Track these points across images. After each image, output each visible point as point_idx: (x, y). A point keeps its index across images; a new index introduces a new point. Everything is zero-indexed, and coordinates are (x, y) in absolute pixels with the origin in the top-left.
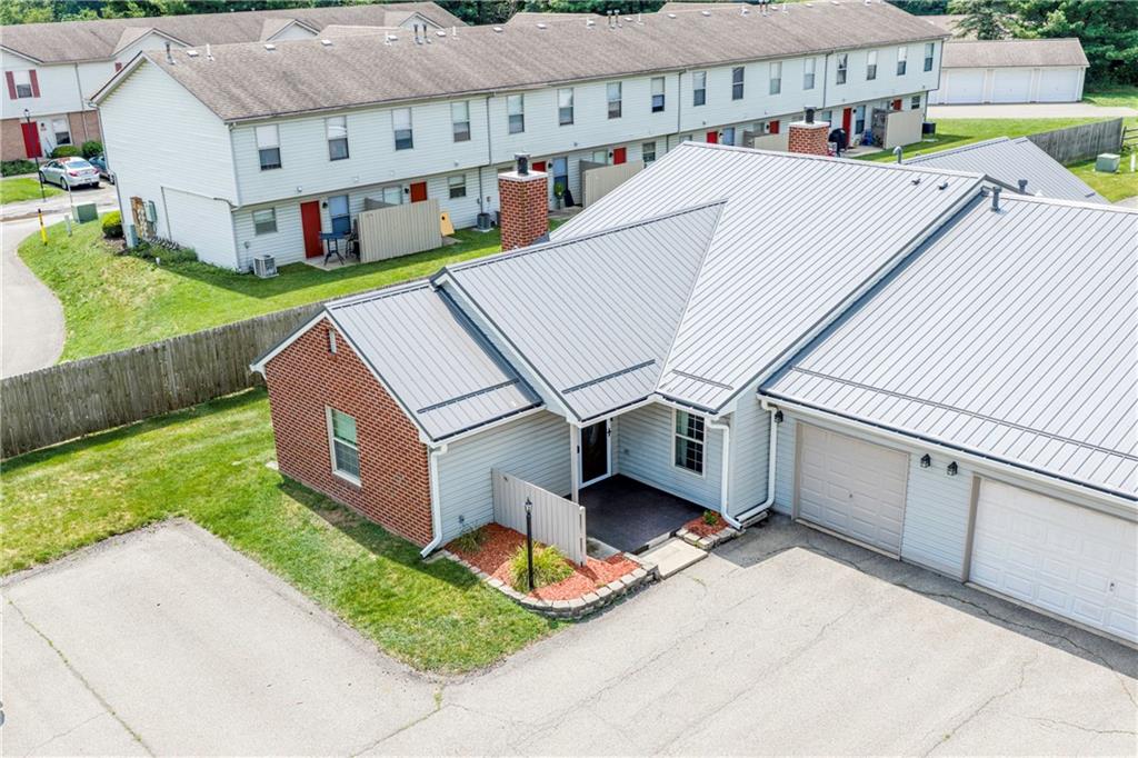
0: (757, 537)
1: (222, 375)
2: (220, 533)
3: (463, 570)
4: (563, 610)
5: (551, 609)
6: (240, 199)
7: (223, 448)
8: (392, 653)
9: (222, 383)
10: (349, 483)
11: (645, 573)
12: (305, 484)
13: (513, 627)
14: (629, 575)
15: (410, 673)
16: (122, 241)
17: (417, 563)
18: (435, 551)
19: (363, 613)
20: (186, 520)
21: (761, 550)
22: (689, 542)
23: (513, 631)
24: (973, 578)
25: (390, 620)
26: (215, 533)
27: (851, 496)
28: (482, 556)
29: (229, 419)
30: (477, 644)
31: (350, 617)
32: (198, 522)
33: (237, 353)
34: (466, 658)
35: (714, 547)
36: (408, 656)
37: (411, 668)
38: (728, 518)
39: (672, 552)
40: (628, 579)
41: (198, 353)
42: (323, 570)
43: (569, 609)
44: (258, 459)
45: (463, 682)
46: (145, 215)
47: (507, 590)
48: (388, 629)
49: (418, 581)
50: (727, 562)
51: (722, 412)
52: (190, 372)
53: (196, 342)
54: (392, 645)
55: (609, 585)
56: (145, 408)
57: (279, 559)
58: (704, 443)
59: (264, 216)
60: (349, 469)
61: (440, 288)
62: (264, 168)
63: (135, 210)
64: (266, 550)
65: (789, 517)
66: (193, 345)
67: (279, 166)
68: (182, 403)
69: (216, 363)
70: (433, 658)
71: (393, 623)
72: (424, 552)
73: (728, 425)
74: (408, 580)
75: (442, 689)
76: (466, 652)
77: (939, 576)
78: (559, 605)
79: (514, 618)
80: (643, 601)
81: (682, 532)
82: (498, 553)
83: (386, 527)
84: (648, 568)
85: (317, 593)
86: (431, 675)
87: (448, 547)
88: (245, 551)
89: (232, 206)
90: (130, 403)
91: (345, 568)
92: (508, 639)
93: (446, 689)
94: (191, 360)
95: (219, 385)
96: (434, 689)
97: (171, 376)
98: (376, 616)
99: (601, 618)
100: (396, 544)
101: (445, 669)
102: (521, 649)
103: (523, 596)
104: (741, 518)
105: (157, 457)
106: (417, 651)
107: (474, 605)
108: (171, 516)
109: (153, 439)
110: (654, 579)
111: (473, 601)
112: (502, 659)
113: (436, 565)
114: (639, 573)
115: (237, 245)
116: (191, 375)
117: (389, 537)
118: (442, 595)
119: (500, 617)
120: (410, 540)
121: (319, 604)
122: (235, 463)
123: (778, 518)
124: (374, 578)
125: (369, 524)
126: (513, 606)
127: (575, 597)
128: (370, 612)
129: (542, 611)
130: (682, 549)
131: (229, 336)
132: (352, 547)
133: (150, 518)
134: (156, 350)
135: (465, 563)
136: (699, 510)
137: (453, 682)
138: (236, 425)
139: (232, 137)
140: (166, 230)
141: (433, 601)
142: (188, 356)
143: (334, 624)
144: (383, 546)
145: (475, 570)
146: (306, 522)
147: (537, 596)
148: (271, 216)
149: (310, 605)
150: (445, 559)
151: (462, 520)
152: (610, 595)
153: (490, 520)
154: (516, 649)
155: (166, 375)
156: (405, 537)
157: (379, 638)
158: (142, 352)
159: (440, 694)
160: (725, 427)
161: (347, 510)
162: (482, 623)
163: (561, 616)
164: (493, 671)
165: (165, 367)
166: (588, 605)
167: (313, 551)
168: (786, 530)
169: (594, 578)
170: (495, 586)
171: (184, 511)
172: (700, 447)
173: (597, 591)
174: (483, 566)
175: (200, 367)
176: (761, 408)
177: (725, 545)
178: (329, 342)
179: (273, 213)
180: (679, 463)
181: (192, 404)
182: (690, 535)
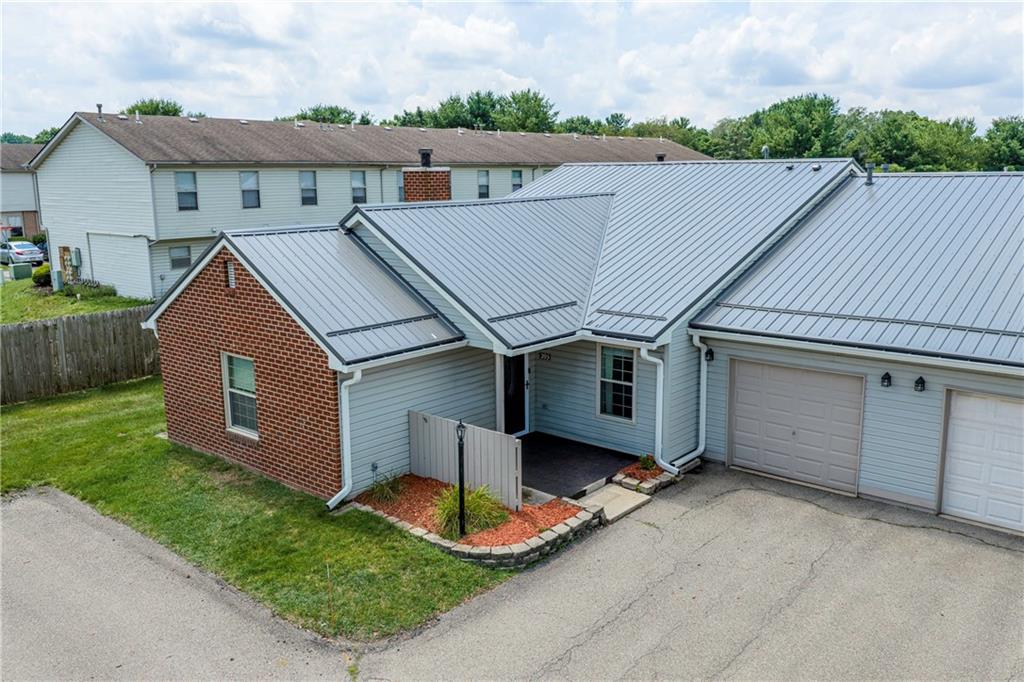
0: (697, 482)
1: (119, 361)
2: (89, 498)
3: (379, 520)
4: (503, 557)
5: (490, 556)
6: (157, 234)
7: (110, 424)
8: (291, 617)
9: (119, 368)
10: (244, 437)
11: (592, 515)
12: (196, 448)
13: (445, 579)
14: (573, 518)
15: (315, 642)
16: (48, 288)
17: (323, 514)
18: (343, 503)
19: (255, 573)
20: (52, 489)
21: (706, 494)
22: (628, 487)
23: (445, 584)
24: (947, 509)
25: (289, 579)
26: (83, 499)
27: (794, 433)
28: (400, 504)
29: (122, 400)
30: (401, 601)
31: (237, 578)
32: (64, 490)
33: (136, 339)
34: (389, 618)
35: (655, 492)
36: (311, 620)
37: (315, 635)
38: (663, 463)
39: (611, 498)
40: (574, 522)
41: (93, 335)
42: (208, 530)
43: (511, 556)
44: (147, 430)
45: (386, 649)
46: (70, 260)
47: (433, 538)
48: (286, 589)
49: (324, 534)
50: (674, 505)
51: (660, 341)
52: (84, 354)
53: (92, 323)
54: (291, 607)
55: (553, 528)
56: (29, 389)
57: (155, 520)
58: (634, 385)
59: (180, 254)
60: (244, 424)
61: (350, 232)
62: (181, 209)
63: (62, 258)
64: (141, 512)
65: (724, 463)
66: (89, 326)
67: (196, 208)
68: (72, 386)
69: (113, 347)
70: (345, 620)
71: (291, 582)
72: (332, 502)
73: (663, 360)
74: (312, 534)
75: (358, 658)
76: (388, 611)
77: (907, 509)
78: (498, 550)
79: (445, 569)
80: (594, 547)
81: (619, 477)
82: (419, 501)
83: (286, 483)
84: (594, 510)
85: (198, 554)
86: (341, 642)
87: (360, 498)
88: (116, 515)
89: (149, 241)
90: (12, 381)
91: (235, 526)
92: (440, 593)
93: (364, 659)
94: (85, 341)
95: (115, 371)
96: (348, 660)
97: (62, 357)
98: (270, 575)
99: (549, 566)
100: (296, 499)
101: (361, 632)
102: (458, 604)
103: (453, 544)
104: (677, 463)
105: (33, 431)
106: (323, 613)
107: (394, 556)
108: (34, 485)
109: (33, 416)
110: (600, 523)
111: (393, 552)
112: (435, 617)
113: (345, 517)
114: (584, 516)
115: (152, 277)
116: (85, 358)
117: (289, 493)
118: (354, 548)
119: (426, 569)
120: (313, 493)
121: (199, 565)
122: (120, 435)
123: (711, 466)
124: (270, 534)
125: (267, 482)
126: (442, 556)
127: (516, 542)
128: (263, 571)
129: (479, 559)
130: (621, 493)
131: (128, 321)
132: (245, 504)
133: (9, 487)
134: (46, 328)
135: (380, 513)
136: (634, 459)
137: (372, 650)
138: (128, 404)
139: (152, 178)
140: (90, 273)
141: (342, 555)
142: (82, 337)
143: (217, 587)
144: (282, 502)
145: (392, 519)
146: (193, 484)
147: (471, 543)
148: (187, 253)
149: (188, 568)
150: (356, 510)
151: (375, 468)
152: (555, 540)
153: (406, 470)
154: (451, 605)
155: (56, 355)
156: (309, 491)
157: (274, 600)
158: (30, 329)
159: (355, 666)
160: (661, 361)
161: (241, 470)
162: (406, 576)
163: (501, 565)
164: (425, 633)
165: (56, 346)
166: (533, 550)
167: (198, 511)
168: (723, 475)
169: (534, 524)
170: (419, 534)
171: (52, 479)
172: (629, 390)
173: (541, 535)
174: (402, 516)
175: (95, 351)
176: (693, 345)
177: (668, 490)
178: (227, 277)
179: (189, 251)
180: (604, 410)
181: (84, 388)
182: (628, 480)
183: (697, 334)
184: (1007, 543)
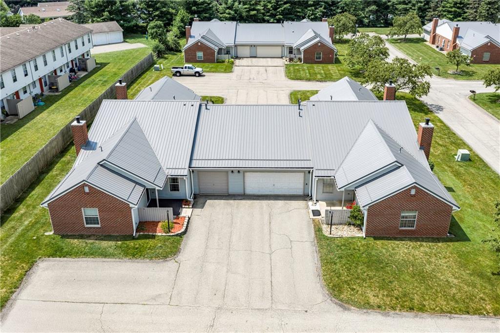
0: (198, 201)
3: (148, 235)
5: (179, 234)
7: (23, 236)
8: (154, 259)
10: (94, 227)
11: (188, 218)
12: (70, 234)
15: (164, 261)
17: (134, 238)
19: (135, 255)
20: (43, 259)
21: (202, 203)
22: (187, 208)
23: (175, 242)
24: (246, 193)
25: (144, 253)
26: (61, 257)
27: (214, 185)
28: (149, 230)
30: (171, 248)
31: (133, 257)
32: (49, 257)
34: (172, 252)
35: (193, 207)
36: (159, 258)
37: (162, 260)
38: (189, 199)
39: (186, 211)
40: (186, 221)
42: (110, 251)
43: (182, 232)
44: (40, 234)
45: (177, 256)
47: (164, 234)
48: (146, 255)
49: (140, 242)
50: (197, 209)
54: (151, 257)
55: (184, 224)
58: (179, 183)
60: (92, 224)
61: (101, 165)
65: (199, 194)
70: (165, 255)
71: (146, 253)
74: (137, 243)
76: (170, 251)
77: (239, 195)
78: (180, 232)
79: (172, 240)
80: (192, 224)
81: (183, 206)
82: (152, 228)
83: (113, 234)
84: (186, 216)
85: (116, 257)
86: (168, 259)
87: (137, 232)
88: (78, 257)
92: (176, 244)
93: (176, 259)
96: (173, 261)
98: (139, 254)
99: (188, 231)
100: (122, 237)
101: (170, 256)
102: (181, 245)
103: (170, 234)
104: (191, 198)
105: (4, 247)
106: (159, 256)
108: (37, 259)
111: (159, 240)
112: (179, 249)
113: (139, 237)
114: (186, 218)
117: (117, 236)
118: (150, 242)
119: (169, 241)
120: (124, 234)
121: (119, 258)
122: (34, 238)
123: (197, 196)
124: (127, 246)
125: (106, 236)
126: (169, 237)
127: (180, 229)
128: (137, 254)
129: (177, 235)
132: (110, 243)
133: (32, 263)
135: (146, 233)
136: (182, 200)
138: (14, 228)
141: (150, 245)
143: (130, 261)
144: (119, 239)
145: (152, 234)
146: (86, 243)
147: (172, 233)
149: (118, 260)
150: (139, 234)
156: (122, 234)
157: (146, 258)
159: (176, 261)
161: (95, 235)
162: (167, 244)
163: (181, 234)
164: (181, 251)
166: (185, 229)
167: (99, 248)
168: (201, 198)
169: (179, 224)
170: (160, 235)
171: (39, 256)
172: (177, 185)
173: (183, 226)
174: (153, 232)
177: (194, 205)
178: (84, 190)
180: (171, 191)
182: (186, 206)
183: (191, 169)
184: (257, 198)
